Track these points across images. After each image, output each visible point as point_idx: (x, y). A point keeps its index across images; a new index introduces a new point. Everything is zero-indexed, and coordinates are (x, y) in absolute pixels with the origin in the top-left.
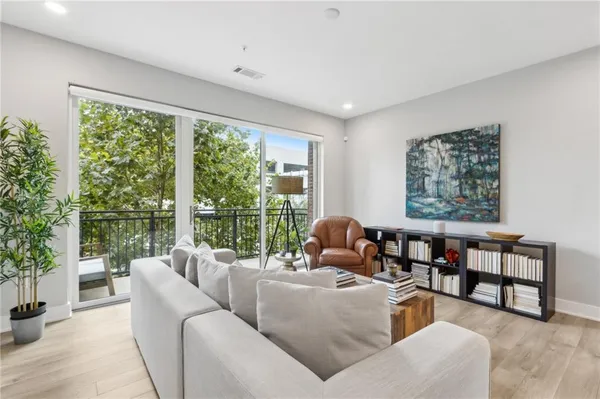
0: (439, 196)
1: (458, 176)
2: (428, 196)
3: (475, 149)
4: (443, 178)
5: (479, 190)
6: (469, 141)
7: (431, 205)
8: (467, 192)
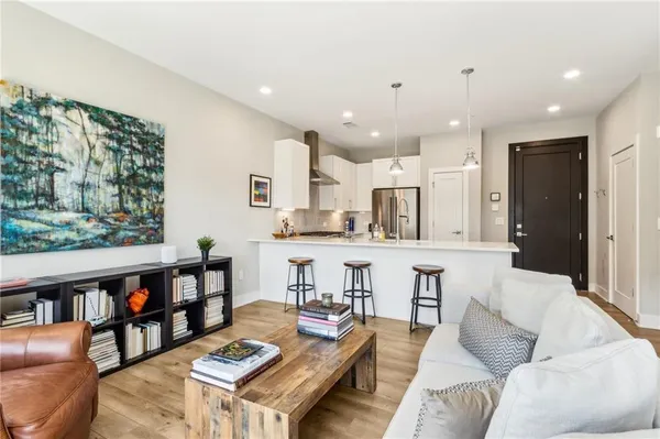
0: (86, 210)
1: (117, 180)
2: (63, 209)
3: (140, 147)
4: (91, 179)
5: (145, 203)
6: (131, 133)
7: (68, 224)
8: (130, 205)
